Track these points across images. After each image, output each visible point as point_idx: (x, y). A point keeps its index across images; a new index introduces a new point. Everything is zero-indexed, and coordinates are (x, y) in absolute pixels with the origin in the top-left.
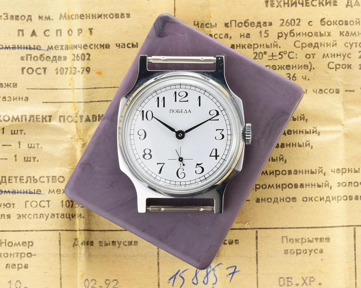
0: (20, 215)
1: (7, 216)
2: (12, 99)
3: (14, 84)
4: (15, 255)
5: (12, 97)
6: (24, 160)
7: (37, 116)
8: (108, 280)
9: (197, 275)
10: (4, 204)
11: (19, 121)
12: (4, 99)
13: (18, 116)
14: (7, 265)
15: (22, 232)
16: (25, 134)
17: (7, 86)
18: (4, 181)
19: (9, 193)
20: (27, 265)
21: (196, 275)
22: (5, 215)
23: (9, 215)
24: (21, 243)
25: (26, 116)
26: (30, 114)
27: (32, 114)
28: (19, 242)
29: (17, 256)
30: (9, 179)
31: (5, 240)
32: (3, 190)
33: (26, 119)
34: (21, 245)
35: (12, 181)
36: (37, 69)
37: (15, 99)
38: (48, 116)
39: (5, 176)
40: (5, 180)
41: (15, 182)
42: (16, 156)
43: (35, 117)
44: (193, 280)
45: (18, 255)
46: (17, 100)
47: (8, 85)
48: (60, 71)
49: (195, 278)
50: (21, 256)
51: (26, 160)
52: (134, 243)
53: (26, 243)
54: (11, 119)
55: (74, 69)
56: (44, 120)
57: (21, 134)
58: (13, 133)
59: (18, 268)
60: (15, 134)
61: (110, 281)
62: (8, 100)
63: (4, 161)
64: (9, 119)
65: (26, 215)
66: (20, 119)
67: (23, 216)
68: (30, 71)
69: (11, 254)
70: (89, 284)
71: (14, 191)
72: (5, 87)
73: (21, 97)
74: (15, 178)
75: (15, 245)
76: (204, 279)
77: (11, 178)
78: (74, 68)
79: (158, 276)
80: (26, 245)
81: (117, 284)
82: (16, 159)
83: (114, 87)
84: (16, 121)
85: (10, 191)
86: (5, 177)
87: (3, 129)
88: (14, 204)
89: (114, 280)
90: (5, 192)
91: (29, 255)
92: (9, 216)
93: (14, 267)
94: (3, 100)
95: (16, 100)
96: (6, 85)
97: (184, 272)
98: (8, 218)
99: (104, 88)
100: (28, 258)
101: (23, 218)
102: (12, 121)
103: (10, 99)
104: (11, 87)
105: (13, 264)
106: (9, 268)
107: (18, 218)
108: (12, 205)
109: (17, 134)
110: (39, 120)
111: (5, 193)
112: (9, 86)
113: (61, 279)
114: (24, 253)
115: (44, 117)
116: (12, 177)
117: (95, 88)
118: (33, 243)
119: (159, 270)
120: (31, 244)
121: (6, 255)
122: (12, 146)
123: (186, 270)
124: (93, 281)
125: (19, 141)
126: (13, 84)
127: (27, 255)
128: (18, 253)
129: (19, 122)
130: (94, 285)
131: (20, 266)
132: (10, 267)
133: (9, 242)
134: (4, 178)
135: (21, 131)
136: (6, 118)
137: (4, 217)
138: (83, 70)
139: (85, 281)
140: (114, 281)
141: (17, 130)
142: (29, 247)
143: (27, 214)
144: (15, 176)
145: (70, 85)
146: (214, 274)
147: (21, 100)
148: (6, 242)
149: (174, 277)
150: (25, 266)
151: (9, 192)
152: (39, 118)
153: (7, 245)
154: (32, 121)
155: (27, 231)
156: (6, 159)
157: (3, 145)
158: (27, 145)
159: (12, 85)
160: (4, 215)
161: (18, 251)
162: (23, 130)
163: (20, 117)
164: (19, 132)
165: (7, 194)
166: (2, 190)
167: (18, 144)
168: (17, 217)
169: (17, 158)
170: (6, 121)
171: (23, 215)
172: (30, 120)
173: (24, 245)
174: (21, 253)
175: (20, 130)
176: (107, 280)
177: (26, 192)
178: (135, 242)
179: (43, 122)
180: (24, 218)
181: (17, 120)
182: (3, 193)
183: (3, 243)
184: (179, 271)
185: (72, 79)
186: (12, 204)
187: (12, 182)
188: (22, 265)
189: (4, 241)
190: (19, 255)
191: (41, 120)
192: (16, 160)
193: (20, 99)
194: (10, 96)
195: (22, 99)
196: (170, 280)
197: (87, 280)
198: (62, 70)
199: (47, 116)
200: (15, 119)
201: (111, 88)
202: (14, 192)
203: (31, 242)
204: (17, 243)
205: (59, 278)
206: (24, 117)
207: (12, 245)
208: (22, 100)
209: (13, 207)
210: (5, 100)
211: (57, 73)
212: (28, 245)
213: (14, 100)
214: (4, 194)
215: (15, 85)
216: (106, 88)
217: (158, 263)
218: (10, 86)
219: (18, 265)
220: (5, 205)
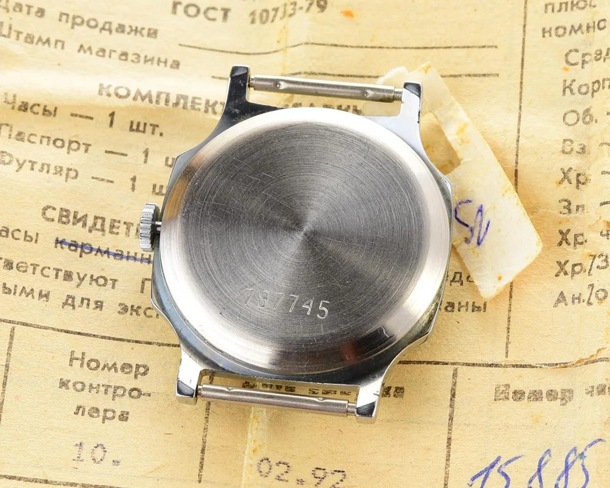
0: (126, 306)
1: (96, 302)
2: (142, 59)
3: (152, 31)
4: (102, 389)
5: (142, 56)
6: (152, 190)
7: (194, 98)
8: (320, 469)
9: (542, 470)
10: (92, 276)
11: (151, 101)
12: (123, 58)
13: (150, 91)
14: (79, 408)
15: (126, 342)
16: (161, 134)
17: (133, 33)
18: (98, 226)
19: (106, 255)
20: (128, 413)
21: (539, 470)
22: (91, 300)
23: (102, 302)
24: (119, 366)
25: (168, 95)
26: (180, 93)
27: (183, 94)
28: (115, 364)
29: (106, 392)
30: (110, 226)
31: (83, 354)
32: (95, 247)
33: (167, 101)
34: (119, 369)
35: (119, 231)
36: (208, 9)
37: (149, 60)
38: (221, 103)
39: (104, 217)
40: (103, 225)
41: (126, 234)
42: (134, 179)
43: (190, 100)
44: (530, 482)
45: (109, 389)
46: (152, 64)
47: (136, 30)
48: (261, 16)
49: (537, 478)
50: (114, 393)
51: (157, 190)
52: (396, 391)
53: (130, 366)
54: (133, 94)
55: (292, 7)
56: (210, 109)
57: (153, 133)
58: (135, 128)
59: (105, 418)
60: (140, 131)
61: (326, 471)
62: (133, 61)
63: (104, 184)
64: (128, 95)
65: (139, 307)
66: (154, 99)
67: (132, 310)
68: (192, 11)
69: (91, 385)
70: (270, 469)
71: (120, 253)
72: (128, 33)
73: (163, 59)
74: (125, 226)
75: (103, 369)
76: (559, 479)
77: (116, 224)
78: (292, 4)
79: (446, 468)
80: (131, 371)
81: (342, 481)
82: (133, 185)
83: (380, 47)
84: (143, 99)
85: (110, 250)
86: (103, 219)
87: (112, 115)
88: (115, 280)
89: (336, 471)
90: (99, 250)
91: (135, 393)
92: (99, 303)
93: (95, 415)
94: (120, 59)
95: (150, 62)
96: (132, 30)
97: (509, 462)
98: (97, 307)
99: (356, 47)
100: (131, 399)
101: (131, 314)
102: (135, 99)
103: (136, 58)
104: (143, 36)
105: (93, 408)
106: (83, 414)
107: (119, 312)
108: (110, 282)
109: (144, 132)
110: (197, 107)
111: (99, 254)
112: (138, 34)
113: (203, 451)
114: (122, 387)
115: (211, 103)
116: (119, 222)
117: (336, 45)
118: (148, 370)
119: (449, 455)
120: (142, 370)
121: (79, 386)
122: (128, 156)
123: (517, 458)
124: (281, 465)
125: (147, 149)
126: (149, 29)
127: (130, 394)
128: (109, 386)
129: (151, 103)
130: (283, 474)
131: (109, 414)
132: (86, 413)
133: (92, 360)
134: (99, 222)
135: (155, 126)
136: (123, 92)
137: (88, 305)
138: (311, 4)
139: (262, 461)
140: (336, 473)
141: (145, 124)
142: (136, 377)
143: (144, 307)
144: (128, 221)
145: (278, 42)
146: (583, 466)
147: (162, 65)
148: (83, 358)
149: (485, 473)
150: (122, 415)
151: (107, 252)
152: (200, 104)
153: (85, 365)
154: (181, 105)
155: (137, 342)
156: (112, 182)
157: (106, 152)
158: (164, 160)
159: (145, 32)
160: (89, 300)
161: (109, 381)
162: (157, 126)
163: (154, 94)
164: (149, 129)
165: (102, 256)
166: (92, 247)
167: (144, 155)
168: (119, 309)
169: (137, 183)
170: (120, 97)
171: (132, 306)
172: (177, 104)
173: (126, 370)
174: (116, 388)
175: (151, 125)
176: (317, 469)
177: (147, 259)
178: (397, 388)
179: (206, 111)
180: (134, 313)
181: (147, 100)
182: (94, 252)
183: (77, 359)
184: (498, 459)
185: (284, 28)
186: (111, 280)
187: (117, 233)
188: (114, 412)
189: (80, 356)
190: (111, 390)
191: (202, 107)
192: (133, 189)
193: (161, 62)
194: (139, 53)
195: (166, 62)
196: (473, 479)
197: (268, 459)
198: (265, 14)
199: (219, 102)
200: (141, 97)
201: (372, 47)
202: (119, 255)
203: (144, 366)
204: (110, 366)
205: (200, 448)
206: (163, 97)
207: (98, 366)
208: (166, 66)
209: (113, 287)
210: (126, 60)
211: (253, 22)
212: (136, 372)
213: (146, 61)
214: (96, 255)
215: (153, 33)
216: (362, 47)
217: (449, 439)
218: (141, 33)
219: (106, 411)
220: (94, 280)
